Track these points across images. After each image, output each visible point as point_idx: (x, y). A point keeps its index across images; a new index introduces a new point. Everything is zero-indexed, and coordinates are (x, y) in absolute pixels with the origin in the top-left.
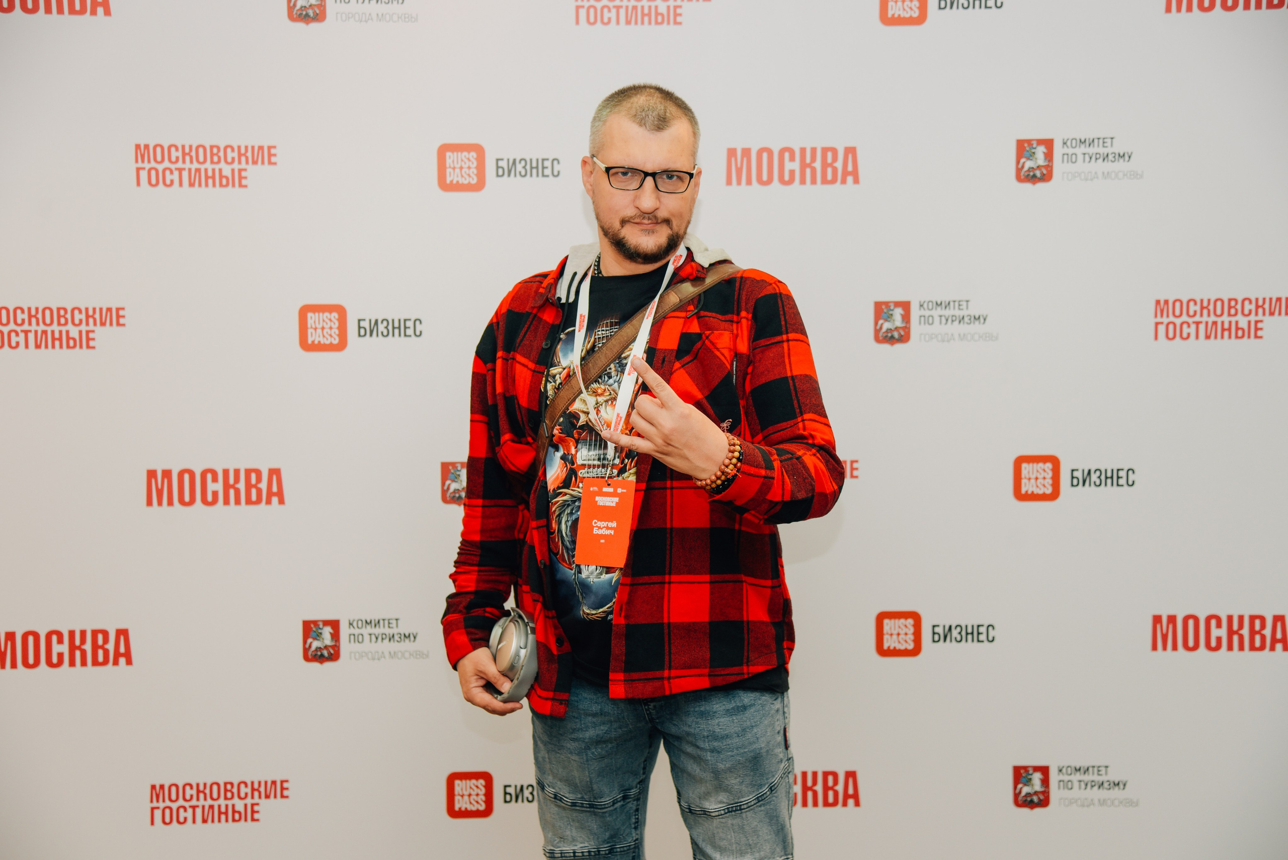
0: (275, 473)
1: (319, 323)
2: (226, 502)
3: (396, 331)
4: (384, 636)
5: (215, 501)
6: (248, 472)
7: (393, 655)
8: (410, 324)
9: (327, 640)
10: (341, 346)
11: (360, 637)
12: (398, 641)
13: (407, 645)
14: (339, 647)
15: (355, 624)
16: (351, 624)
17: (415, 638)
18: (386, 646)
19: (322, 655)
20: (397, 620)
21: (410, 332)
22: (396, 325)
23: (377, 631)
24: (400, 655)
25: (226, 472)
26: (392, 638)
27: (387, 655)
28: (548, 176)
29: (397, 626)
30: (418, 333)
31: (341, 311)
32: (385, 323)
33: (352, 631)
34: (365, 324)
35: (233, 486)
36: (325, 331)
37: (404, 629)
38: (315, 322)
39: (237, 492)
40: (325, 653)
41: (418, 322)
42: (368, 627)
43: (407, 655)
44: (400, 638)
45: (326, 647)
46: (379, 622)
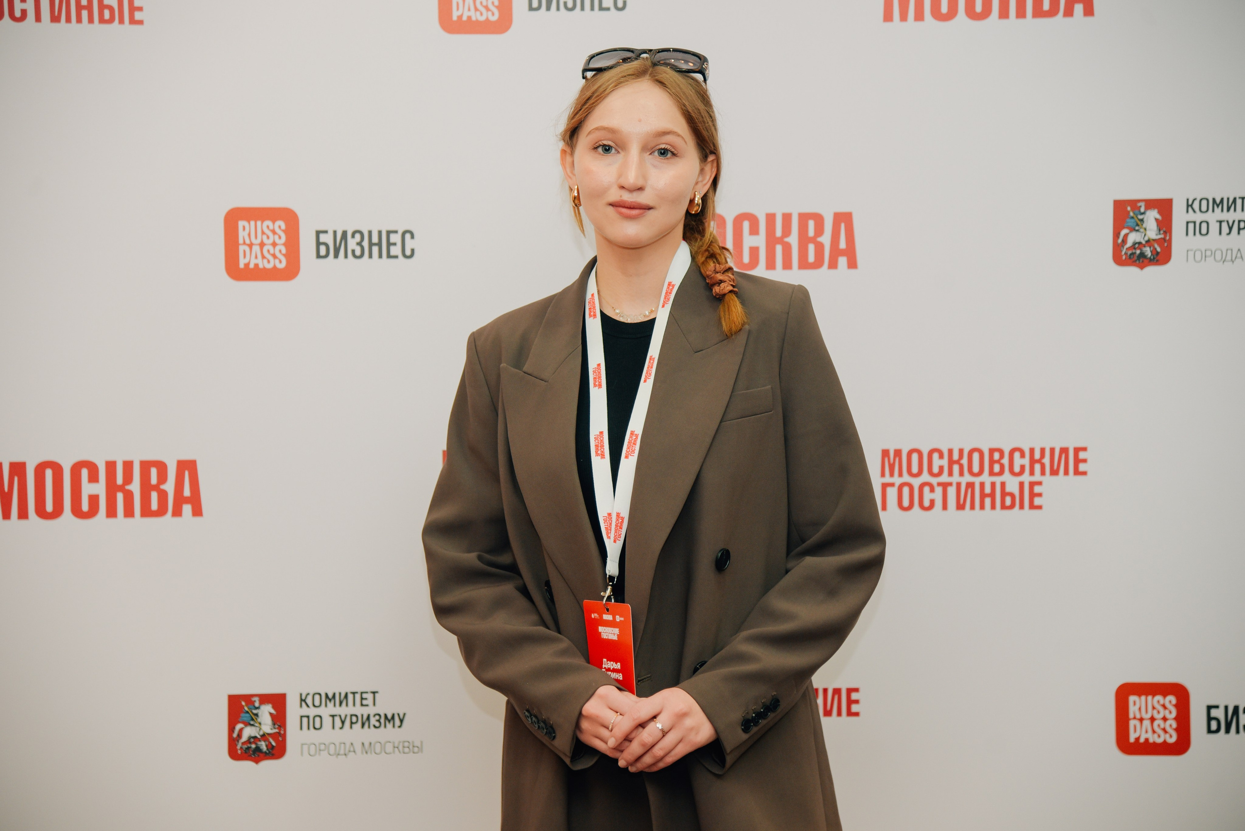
0: (188, 467)
1: (256, 237)
2: (111, 513)
3: (375, 249)
4: (354, 719)
5: (93, 511)
6: (146, 466)
7: (368, 748)
8: (396, 238)
9: (266, 725)
10: (290, 272)
11: (318, 720)
12: (375, 726)
13: (389, 733)
14: (284, 736)
15: (309, 700)
16: (303, 700)
17: (401, 721)
18: (357, 735)
19: (258, 749)
20: (374, 693)
21: (396, 250)
22: (375, 239)
23: (343, 711)
24: (378, 748)
25: (111, 466)
26: (365, 721)
27: (358, 747)
28: (608, 9)
29: (374, 704)
30: (408, 253)
31: (289, 218)
32: (358, 237)
33: (305, 711)
34: (327, 238)
35: (121, 488)
36: (265, 249)
37: (384, 707)
38: (249, 235)
39: (129, 496)
40: (263, 745)
41: (408, 236)
42: (330, 705)
43: (389, 749)
44: (379, 721)
45: (264, 737)
46: (346, 696)
